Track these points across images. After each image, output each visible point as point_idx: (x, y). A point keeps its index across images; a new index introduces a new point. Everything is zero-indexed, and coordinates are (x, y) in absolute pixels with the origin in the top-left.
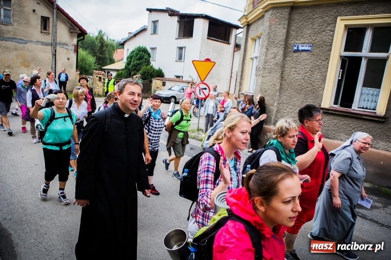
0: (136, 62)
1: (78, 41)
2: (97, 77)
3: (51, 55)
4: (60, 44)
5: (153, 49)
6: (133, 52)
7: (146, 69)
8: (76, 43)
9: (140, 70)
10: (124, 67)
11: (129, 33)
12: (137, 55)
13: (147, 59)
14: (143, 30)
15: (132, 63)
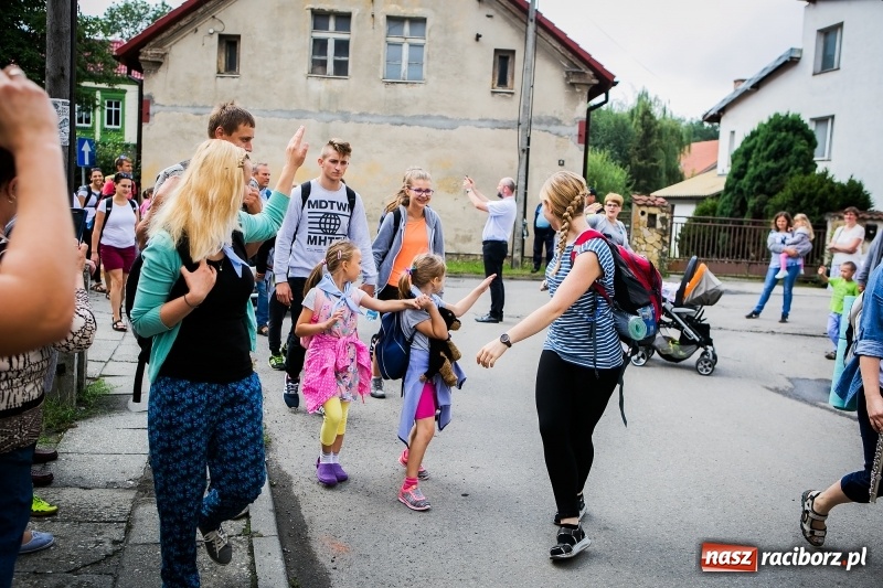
0: (765, 165)
1: (590, 109)
2: (643, 213)
3: (513, 156)
4: (540, 122)
5: (821, 121)
6: (754, 134)
7: (802, 184)
8: (585, 116)
9: (782, 188)
10: (721, 188)
11: (736, 82)
12: (769, 143)
13: (802, 152)
14: (789, 63)
15: (751, 170)
